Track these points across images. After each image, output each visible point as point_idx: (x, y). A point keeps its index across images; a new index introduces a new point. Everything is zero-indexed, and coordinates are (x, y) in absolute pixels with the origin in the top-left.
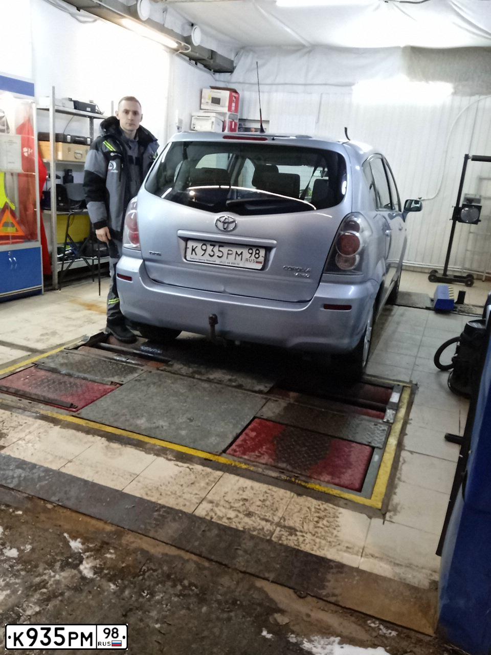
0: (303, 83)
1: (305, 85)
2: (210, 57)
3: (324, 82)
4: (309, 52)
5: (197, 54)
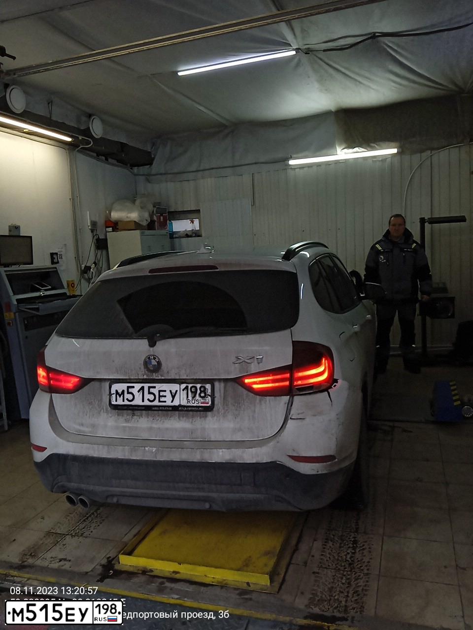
0: (231, 165)
1: (233, 167)
4: (233, 132)
5: (103, 148)
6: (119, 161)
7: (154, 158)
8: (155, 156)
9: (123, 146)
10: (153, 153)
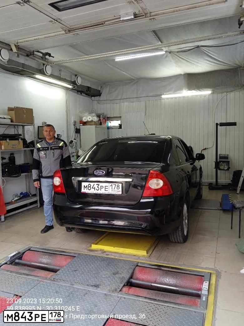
0: (136, 97)
3: (146, 96)
5: (80, 89)
6: (86, 94)
7: (101, 93)
9: (89, 88)
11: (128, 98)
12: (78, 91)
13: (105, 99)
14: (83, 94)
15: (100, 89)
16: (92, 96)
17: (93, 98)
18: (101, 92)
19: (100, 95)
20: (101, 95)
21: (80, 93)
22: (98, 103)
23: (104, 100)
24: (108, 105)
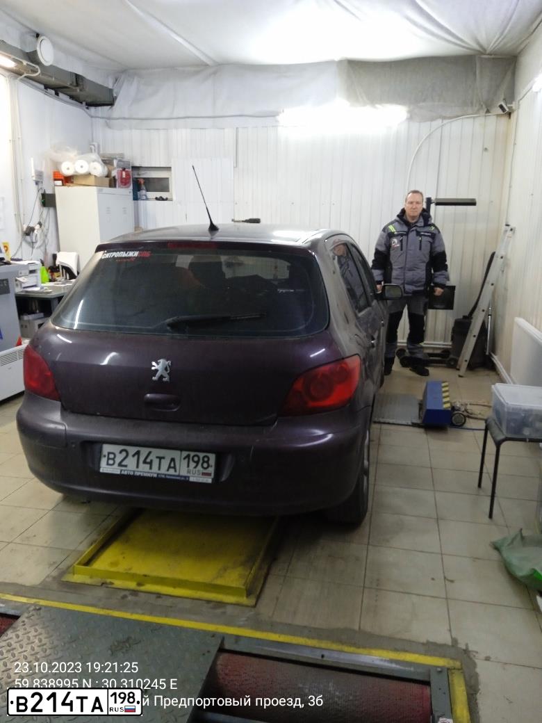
0: (211, 114)
1: (213, 117)
2: (75, 84)
3: (239, 113)
4: (215, 73)
5: (53, 79)
6: (72, 97)
7: (116, 98)
8: (118, 93)
9: (78, 79)
10: (115, 91)
11: (188, 117)
12: (47, 87)
13: (126, 116)
14: (61, 95)
15: (110, 87)
16: (89, 105)
17: (93, 109)
18: (115, 95)
19: (111, 104)
20: (116, 103)
21: (53, 92)
22: (108, 126)
23: (124, 118)
24: (136, 134)
